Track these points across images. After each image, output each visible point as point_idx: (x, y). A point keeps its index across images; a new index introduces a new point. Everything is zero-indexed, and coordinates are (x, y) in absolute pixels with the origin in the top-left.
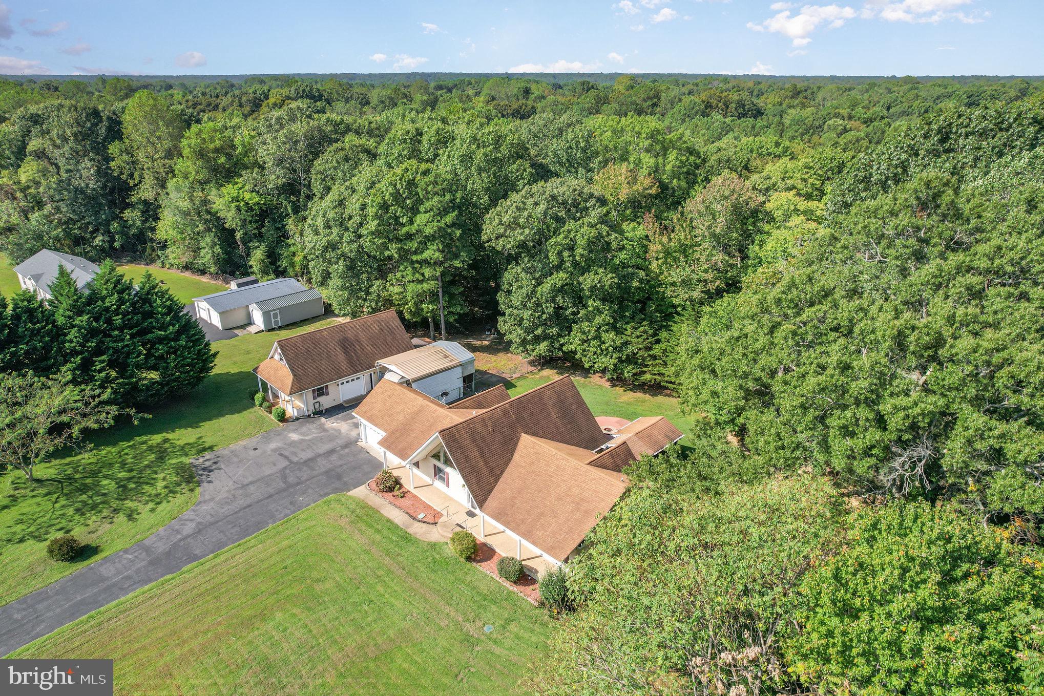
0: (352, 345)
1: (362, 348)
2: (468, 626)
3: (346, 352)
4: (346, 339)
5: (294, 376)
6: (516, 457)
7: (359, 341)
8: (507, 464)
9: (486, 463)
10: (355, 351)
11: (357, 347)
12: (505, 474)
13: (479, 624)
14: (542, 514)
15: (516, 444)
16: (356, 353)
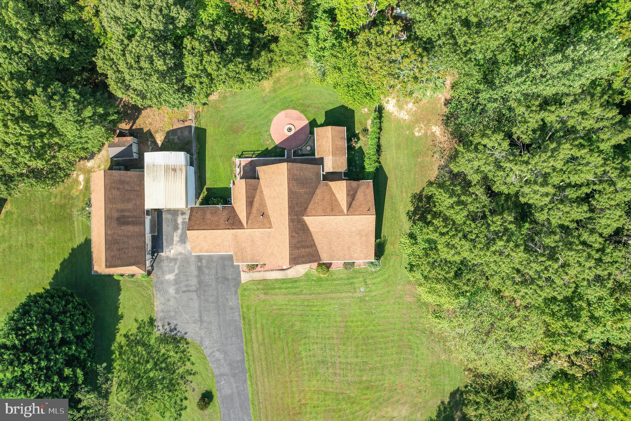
0: (124, 217)
1: (129, 210)
2: (356, 295)
3: (128, 223)
4: (118, 219)
5: (134, 265)
6: (312, 229)
7: (122, 211)
8: (311, 236)
9: (308, 247)
10: (129, 217)
11: (127, 214)
12: (315, 240)
13: (358, 291)
14: (349, 248)
15: (306, 224)
16: (131, 217)
